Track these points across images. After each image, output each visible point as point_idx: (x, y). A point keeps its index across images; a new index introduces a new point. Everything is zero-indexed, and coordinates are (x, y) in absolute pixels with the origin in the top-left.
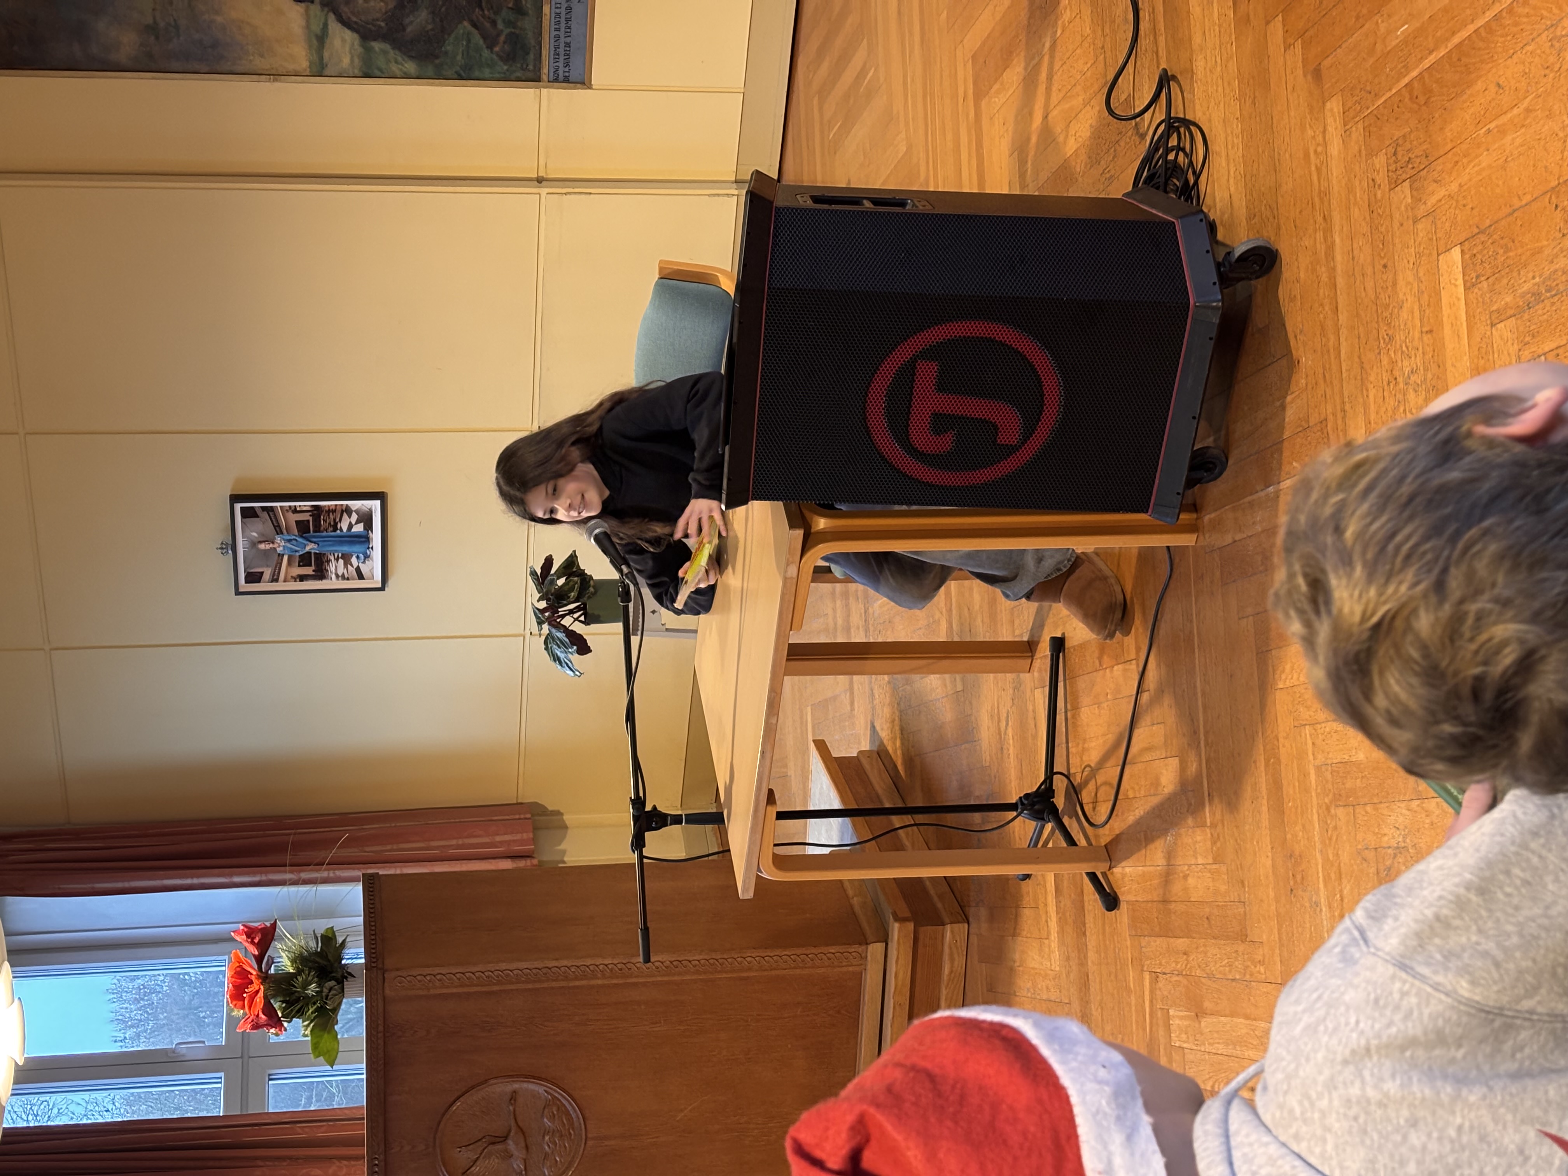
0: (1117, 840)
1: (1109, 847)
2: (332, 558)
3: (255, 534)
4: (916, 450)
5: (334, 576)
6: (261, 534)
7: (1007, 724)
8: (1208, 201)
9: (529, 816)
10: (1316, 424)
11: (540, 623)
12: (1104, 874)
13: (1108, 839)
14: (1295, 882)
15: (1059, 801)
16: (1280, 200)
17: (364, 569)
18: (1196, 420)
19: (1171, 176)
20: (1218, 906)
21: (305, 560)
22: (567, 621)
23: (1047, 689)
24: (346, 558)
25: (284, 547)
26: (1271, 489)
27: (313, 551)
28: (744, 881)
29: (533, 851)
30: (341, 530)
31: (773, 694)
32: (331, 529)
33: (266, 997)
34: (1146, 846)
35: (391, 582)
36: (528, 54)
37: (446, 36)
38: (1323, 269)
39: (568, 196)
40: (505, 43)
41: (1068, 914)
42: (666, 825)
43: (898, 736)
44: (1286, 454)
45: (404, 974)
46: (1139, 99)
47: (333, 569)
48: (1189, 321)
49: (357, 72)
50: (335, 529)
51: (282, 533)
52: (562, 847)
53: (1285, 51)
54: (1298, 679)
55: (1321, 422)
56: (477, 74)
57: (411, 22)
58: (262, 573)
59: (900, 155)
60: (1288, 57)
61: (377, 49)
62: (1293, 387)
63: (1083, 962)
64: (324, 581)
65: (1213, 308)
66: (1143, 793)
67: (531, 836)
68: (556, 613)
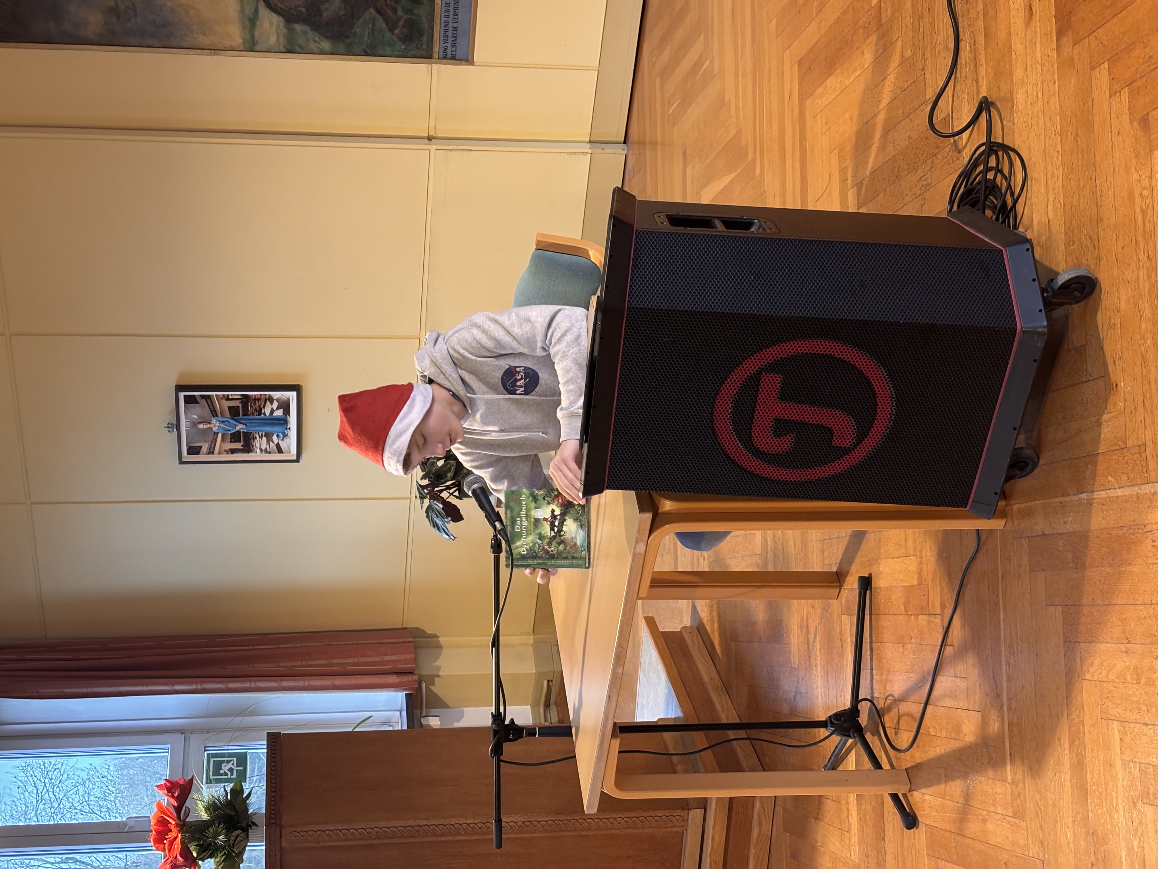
0: (918, 767)
1: (909, 771)
2: (257, 436)
3: (195, 417)
4: (757, 450)
5: (258, 450)
6: (200, 417)
7: (815, 637)
8: (1025, 220)
9: (411, 639)
10: (1134, 447)
11: (422, 498)
12: (904, 795)
13: (910, 765)
14: (1097, 859)
15: (863, 719)
16: (1102, 234)
17: (283, 445)
18: (1017, 431)
19: (989, 194)
20: (1017, 856)
21: (235, 437)
22: (445, 495)
23: (855, 618)
24: (269, 436)
25: (218, 426)
26: (1084, 496)
27: (242, 431)
28: (589, 800)
29: (414, 669)
30: (265, 414)
31: (620, 649)
32: (256, 413)
33: (183, 843)
34: (945, 782)
35: (304, 455)
36: (422, 36)
37: (355, 21)
38: (1146, 305)
39: (453, 152)
40: (403, 26)
41: (868, 817)
42: (522, 737)
43: (716, 619)
44: (1101, 467)
45: (298, 830)
46: (958, 119)
47: (258, 445)
48: (1016, 343)
49: (282, 49)
50: (260, 413)
51: (217, 416)
52: (438, 663)
53: (1110, 96)
54: (1107, 675)
55: (1139, 446)
56: (380, 52)
57: (327, 9)
58: (201, 447)
59: (731, 136)
60: (1113, 103)
61: (298, 30)
62: (1110, 407)
63: (881, 863)
64: (251, 454)
65: (1039, 333)
66: (944, 734)
67: (413, 656)
68: (436, 489)
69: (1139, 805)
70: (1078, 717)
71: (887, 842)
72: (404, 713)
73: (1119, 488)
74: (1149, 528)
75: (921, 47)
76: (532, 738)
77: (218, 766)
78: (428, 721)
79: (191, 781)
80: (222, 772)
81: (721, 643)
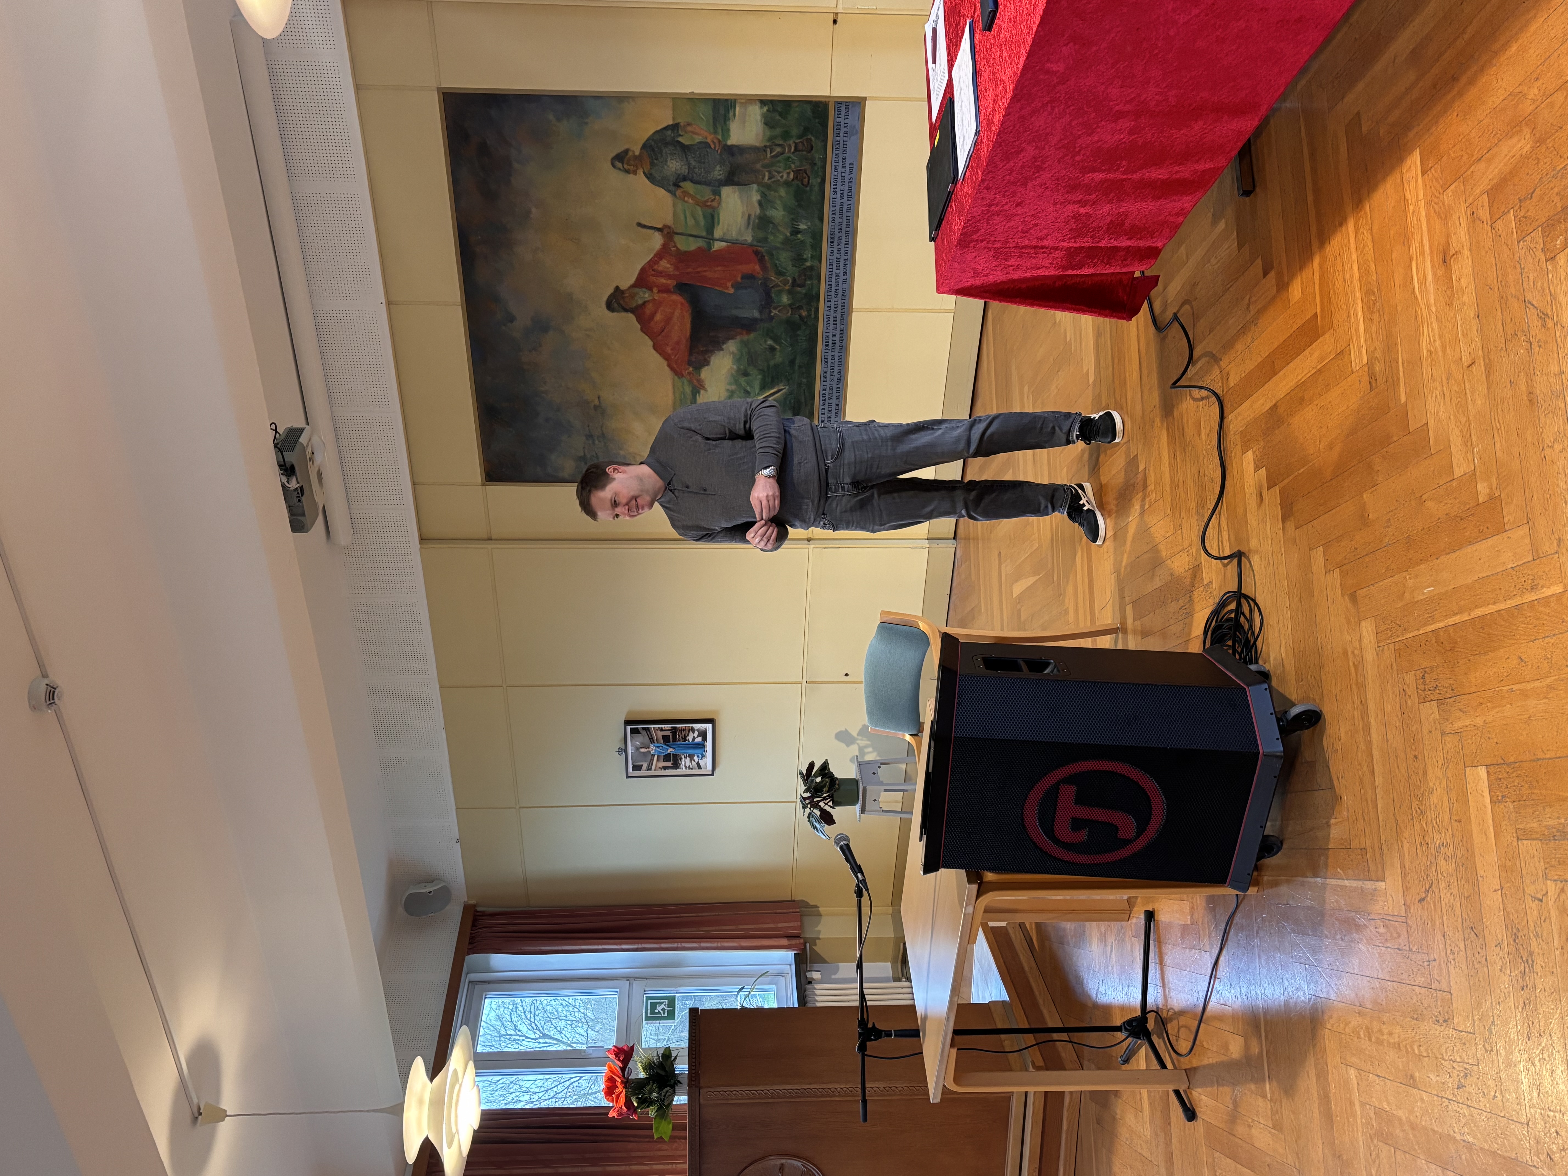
0: (1195, 1070)
1: (1188, 1073)
3: (638, 743)
4: (1060, 841)
5: (684, 767)
6: (642, 743)
8: (1264, 655)
9: (798, 910)
10: (1357, 849)
11: (805, 808)
12: (1185, 1093)
13: (1187, 1067)
15: (1151, 1025)
16: (1323, 677)
19: (1235, 630)
20: (1277, 1161)
21: (667, 758)
22: (822, 804)
24: (691, 757)
25: (655, 750)
26: (1319, 880)
27: (672, 753)
28: (934, 1091)
29: (800, 933)
30: (688, 741)
32: (682, 740)
33: (626, 1097)
34: (1217, 1087)
35: (717, 772)
38: (1361, 739)
41: (1156, 1103)
42: (881, 1037)
44: (1331, 860)
45: (712, 1090)
47: (683, 763)
48: (1259, 764)
50: (685, 740)
51: (654, 743)
52: (818, 928)
53: (1326, 573)
55: (1361, 849)
58: (642, 766)
60: (1328, 579)
62: (1337, 814)
63: (1168, 1143)
64: (678, 770)
65: (1277, 757)
66: (1215, 1049)
67: (799, 924)
68: (815, 800)
69: (1375, 1141)
70: (1322, 1057)
71: (1172, 1127)
72: (793, 967)
73: (1347, 879)
74: (1372, 916)
75: (1178, 508)
76: (889, 1038)
77: (653, 1006)
78: (812, 974)
79: (633, 1047)
80: (656, 1011)
81: (1038, 939)
